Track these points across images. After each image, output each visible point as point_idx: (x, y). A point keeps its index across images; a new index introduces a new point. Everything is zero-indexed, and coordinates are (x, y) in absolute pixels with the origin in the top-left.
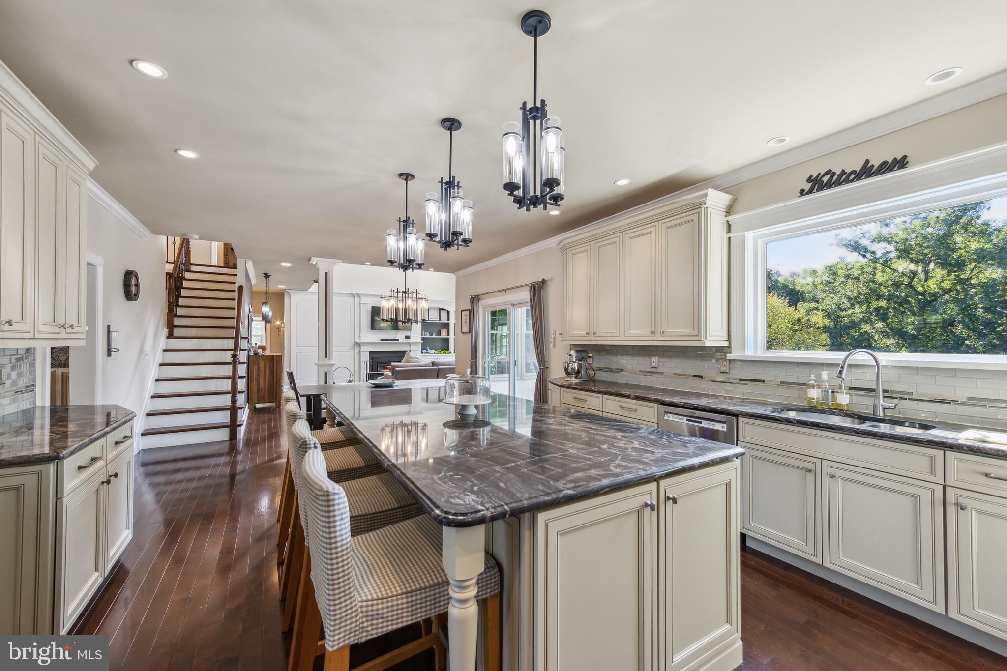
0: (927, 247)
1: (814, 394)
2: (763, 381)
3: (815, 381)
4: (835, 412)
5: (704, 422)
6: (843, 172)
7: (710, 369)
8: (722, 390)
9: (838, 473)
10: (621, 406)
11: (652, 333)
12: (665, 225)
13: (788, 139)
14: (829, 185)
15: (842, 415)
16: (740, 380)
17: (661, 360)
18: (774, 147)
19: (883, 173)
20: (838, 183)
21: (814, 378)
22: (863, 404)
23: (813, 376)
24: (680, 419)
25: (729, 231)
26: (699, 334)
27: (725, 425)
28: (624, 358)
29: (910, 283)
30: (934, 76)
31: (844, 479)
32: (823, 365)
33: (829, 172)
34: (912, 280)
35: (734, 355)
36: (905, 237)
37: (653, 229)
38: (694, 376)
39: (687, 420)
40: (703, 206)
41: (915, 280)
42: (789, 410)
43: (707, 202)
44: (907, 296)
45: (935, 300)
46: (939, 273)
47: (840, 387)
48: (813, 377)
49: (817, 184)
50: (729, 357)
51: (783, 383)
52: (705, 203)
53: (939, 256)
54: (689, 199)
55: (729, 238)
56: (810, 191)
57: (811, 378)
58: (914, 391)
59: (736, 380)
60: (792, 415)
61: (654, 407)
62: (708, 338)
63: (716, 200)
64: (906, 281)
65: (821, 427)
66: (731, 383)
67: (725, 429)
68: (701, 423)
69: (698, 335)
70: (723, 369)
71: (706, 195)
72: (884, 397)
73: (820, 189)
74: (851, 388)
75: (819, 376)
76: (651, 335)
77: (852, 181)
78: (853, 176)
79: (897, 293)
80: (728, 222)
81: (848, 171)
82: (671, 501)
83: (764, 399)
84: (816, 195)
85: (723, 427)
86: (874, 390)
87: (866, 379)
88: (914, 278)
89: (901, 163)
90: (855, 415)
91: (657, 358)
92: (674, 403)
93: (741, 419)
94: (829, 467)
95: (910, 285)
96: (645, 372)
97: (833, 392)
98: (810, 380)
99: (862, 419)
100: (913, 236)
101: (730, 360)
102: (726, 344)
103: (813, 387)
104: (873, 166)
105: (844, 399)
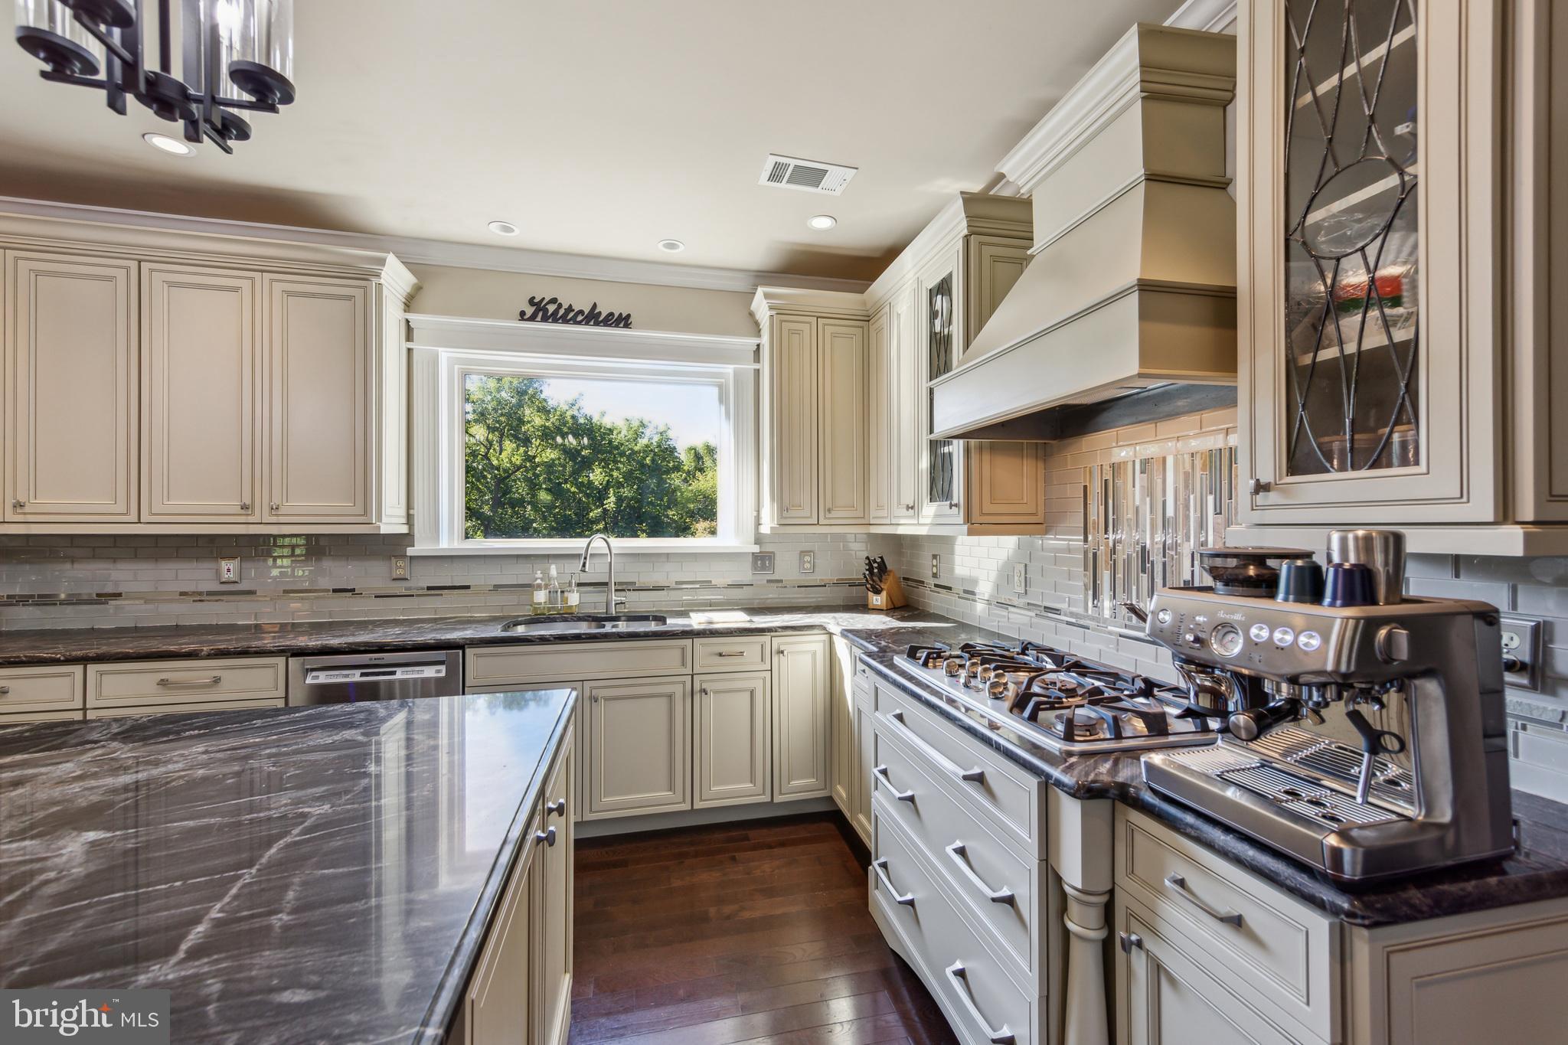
0: (502, 415)
1: (541, 597)
2: (468, 587)
3: (542, 579)
4: (568, 618)
5: (399, 671)
6: (570, 309)
7: (370, 575)
8: (396, 609)
9: (602, 693)
10: (163, 683)
11: (244, 507)
12: (278, 287)
13: (517, 231)
14: (554, 318)
15: (575, 619)
16: (429, 588)
17: (246, 565)
18: (494, 234)
19: (610, 325)
20: (565, 320)
21: (541, 576)
22: (595, 602)
23: (539, 572)
24: (347, 676)
25: (409, 337)
26: (366, 511)
27: (443, 668)
28: (120, 565)
29: (487, 454)
30: (667, 242)
31: (607, 699)
32: (548, 557)
33: (554, 301)
34: (489, 449)
35: (419, 548)
36: (481, 397)
37: (245, 285)
38: (335, 591)
39: (363, 675)
40: (374, 280)
41: (491, 451)
42: (516, 624)
43: (383, 274)
44: (484, 469)
45: (508, 477)
46: (509, 445)
47: (570, 584)
48: (539, 574)
49: (541, 310)
50: (410, 551)
51: (497, 587)
52: (378, 276)
53: (512, 427)
54: (342, 254)
55: (409, 350)
56: (532, 318)
57: (537, 576)
58: (635, 580)
59: (423, 589)
60: (521, 630)
61: (274, 666)
62: (384, 519)
63: (395, 278)
64: (483, 450)
65: (584, 639)
66: (413, 596)
67: (443, 674)
68: (394, 673)
69: (365, 514)
70: (399, 573)
71: (382, 262)
72: (616, 590)
73: (545, 319)
74: (579, 585)
75: (546, 573)
76: (243, 512)
77: (580, 323)
78: (580, 318)
79: (475, 464)
80: (408, 321)
81: (576, 308)
82: (555, 814)
83: (469, 615)
84: (538, 326)
85: (438, 671)
86: (606, 584)
87: (595, 571)
88: (490, 449)
89: (624, 321)
90: (590, 617)
91: (237, 562)
92: (332, 648)
93: (468, 651)
94: (592, 688)
95: (486, 457)
96: (200, 594)
97: (562, 592)
98: (536, 579)
99: (598, 620)
100: (489, 398)
101: (411, 557)
102: (404, 530)
103: (539, 587)
104: (600, 313)
105: (574, 599)
